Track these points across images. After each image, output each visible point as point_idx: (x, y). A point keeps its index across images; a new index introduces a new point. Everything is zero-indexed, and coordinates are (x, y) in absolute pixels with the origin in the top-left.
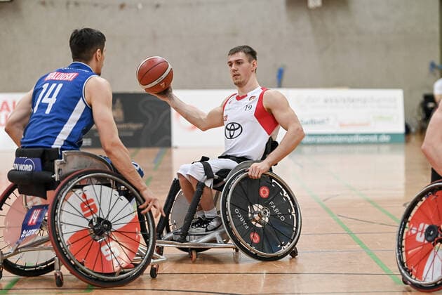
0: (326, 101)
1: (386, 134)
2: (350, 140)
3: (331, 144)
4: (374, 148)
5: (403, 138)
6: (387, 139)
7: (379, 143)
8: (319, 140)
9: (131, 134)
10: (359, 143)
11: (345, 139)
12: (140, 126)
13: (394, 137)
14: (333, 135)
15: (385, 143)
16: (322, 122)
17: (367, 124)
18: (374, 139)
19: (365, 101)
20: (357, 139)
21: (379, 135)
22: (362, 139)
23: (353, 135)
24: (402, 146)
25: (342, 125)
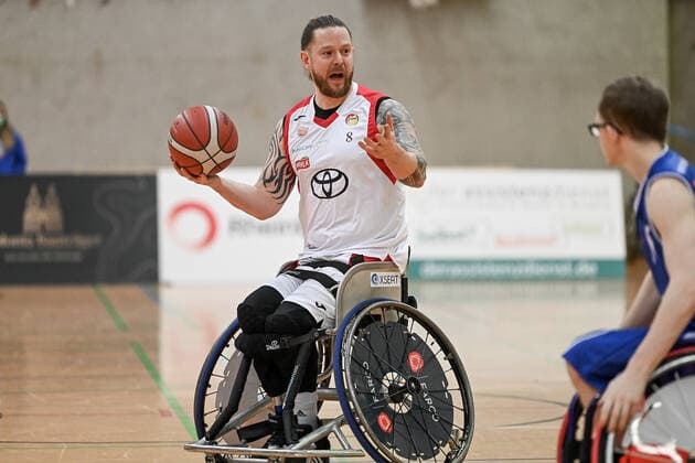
0: (469, 193)
1: (590, 262)
2: (518, 271)
3: (478, 280)
4: (564, 288)
5: (622, 269)
6: (591, 270)
7: (574, 279)
8: (456, 271)
9: (77, 257)
10: (535, 279)
11: (506, 270)
12: (96, 240)
13: (604, 268)
14: (483, 262)
15: (586, 279)
16: (460, 235)
17: (551, 240)
18: (565, 270)
19: (546, 194)
20: (530, 270)
21: (575, 263)
22: (541, 270)
23: (523, 262)
24: (620, 285)
25: (500, 242)
